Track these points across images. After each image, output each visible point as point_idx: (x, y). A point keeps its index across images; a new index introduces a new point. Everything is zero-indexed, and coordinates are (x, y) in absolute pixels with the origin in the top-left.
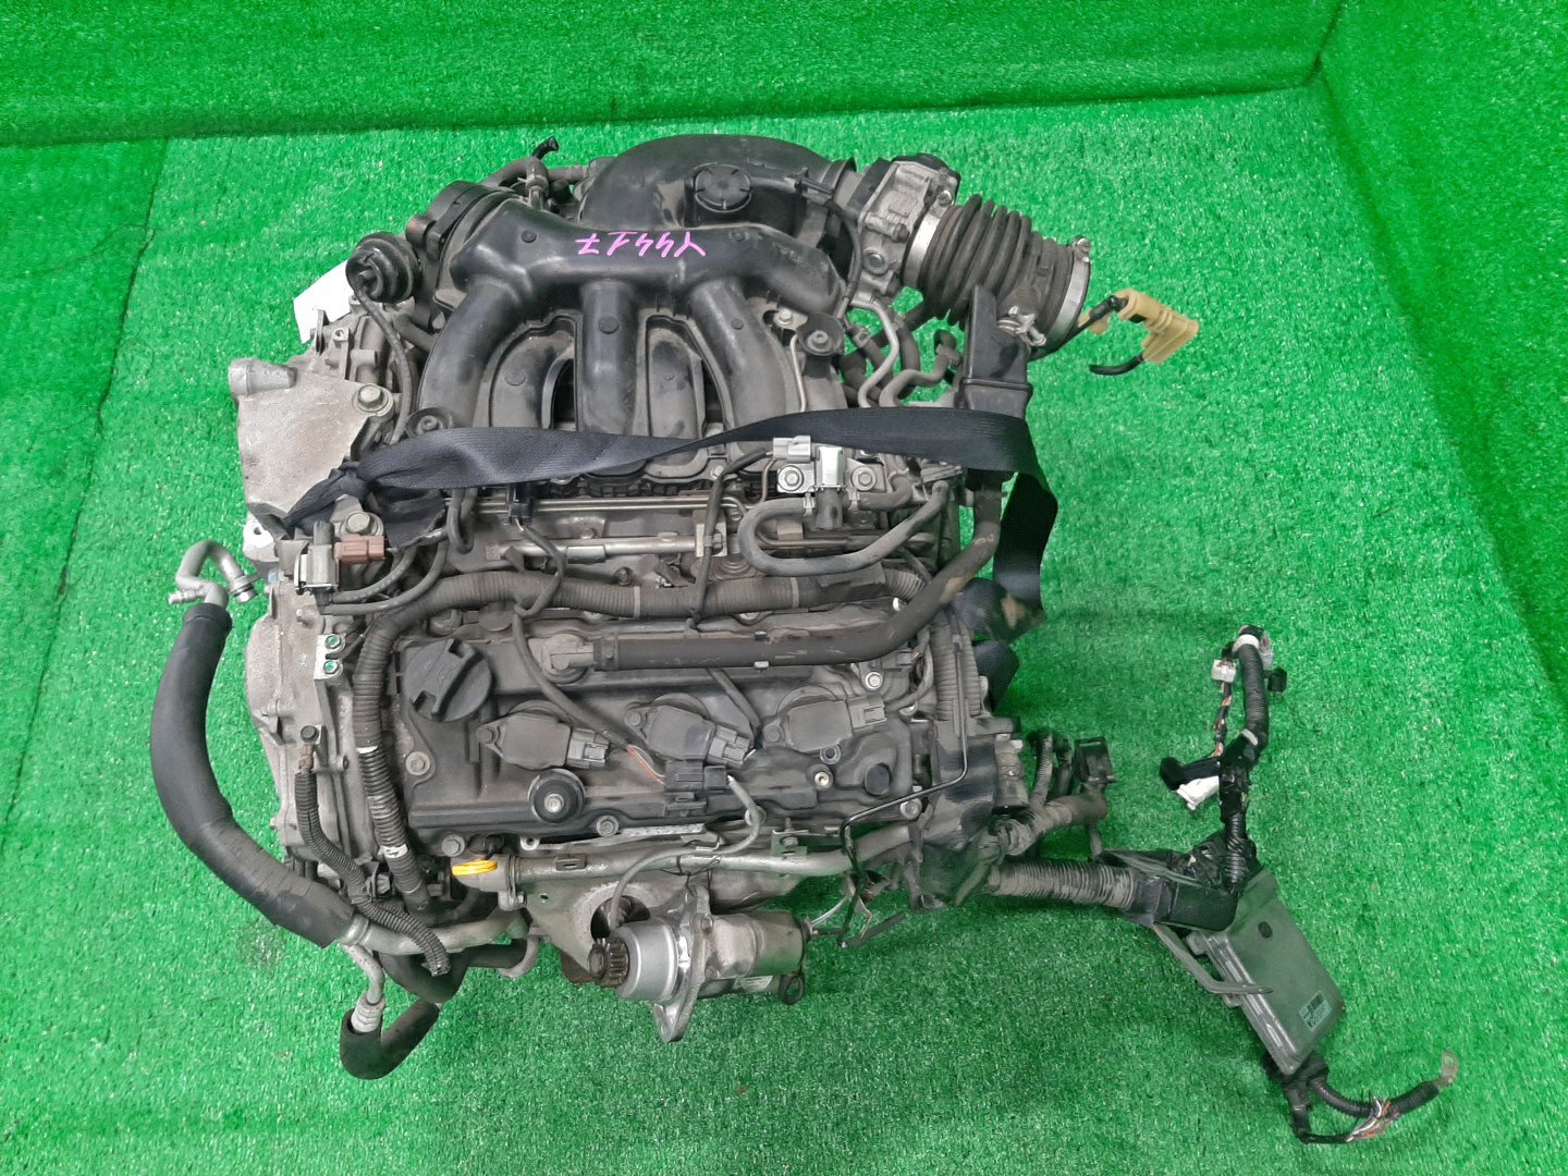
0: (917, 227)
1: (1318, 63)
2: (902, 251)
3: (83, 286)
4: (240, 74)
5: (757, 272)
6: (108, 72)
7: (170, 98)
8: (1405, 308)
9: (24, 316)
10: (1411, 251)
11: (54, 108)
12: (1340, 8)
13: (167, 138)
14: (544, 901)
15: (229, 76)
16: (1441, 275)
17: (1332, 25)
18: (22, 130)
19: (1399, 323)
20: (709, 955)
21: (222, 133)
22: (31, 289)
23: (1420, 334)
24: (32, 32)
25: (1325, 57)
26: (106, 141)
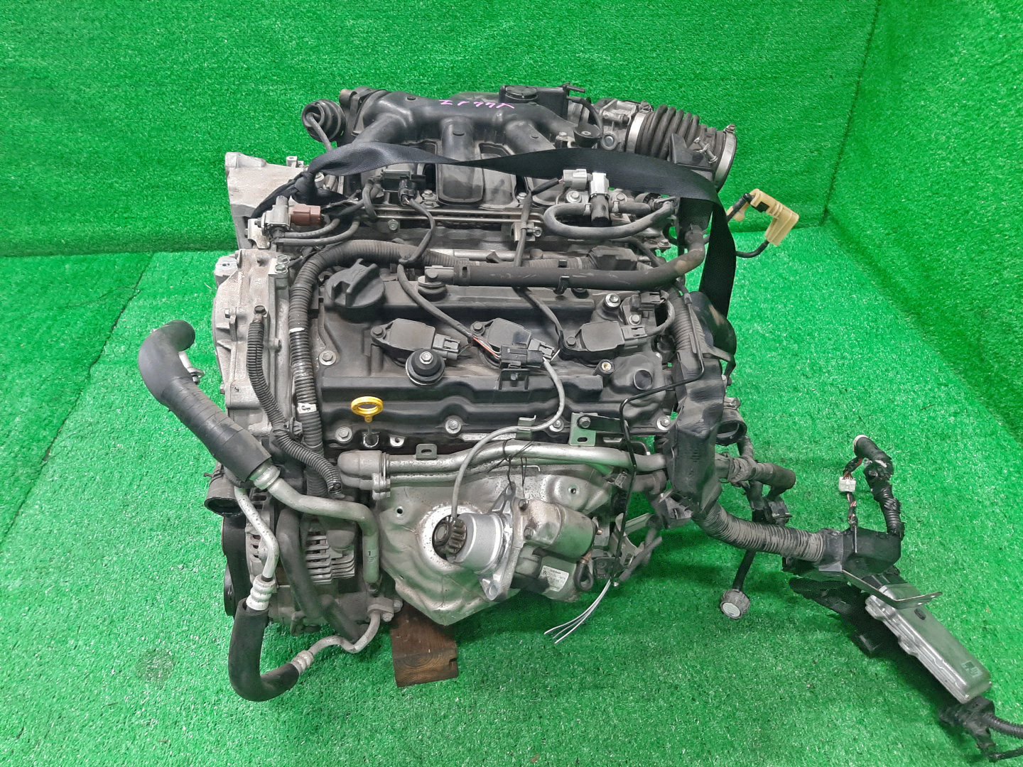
0: (633, 117)
1: (826, 211)
2: (625, 134)
3: (89, 314)
4: (206, 211)
5: (544, 121)
6: (127, 209)
7: (161, 225)
8: (908, 311)
9: (49, 328)
10: (906, 277)
11: (89, 230)
12: (835, 178)
13: (154, 252)
14: (399, 515)
15: (199, 213)
16: (928, 277)
17: (832, 188)
18: (67, 243)
19: (907, 321)
20: (526, 524)
21: (188, 249)
22: (56, 316)
23: (921, 320)
24: (89, 184)
25: (830, 206)
26: (116, 252)
